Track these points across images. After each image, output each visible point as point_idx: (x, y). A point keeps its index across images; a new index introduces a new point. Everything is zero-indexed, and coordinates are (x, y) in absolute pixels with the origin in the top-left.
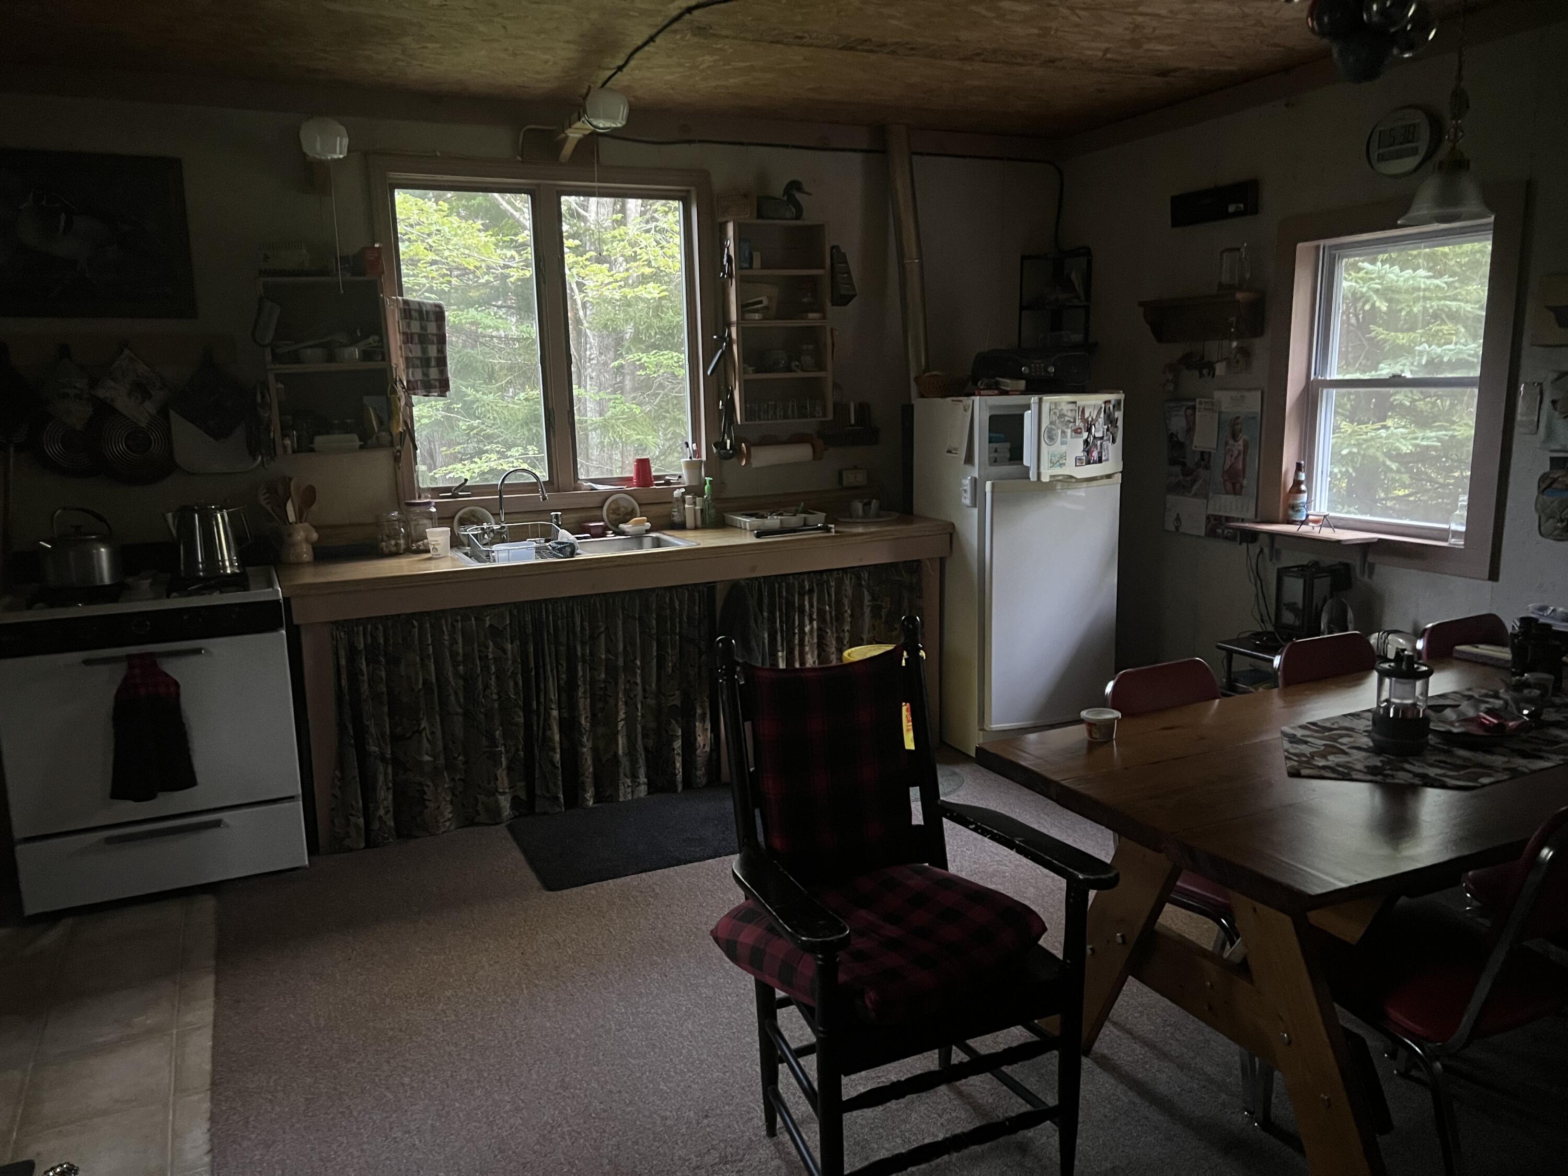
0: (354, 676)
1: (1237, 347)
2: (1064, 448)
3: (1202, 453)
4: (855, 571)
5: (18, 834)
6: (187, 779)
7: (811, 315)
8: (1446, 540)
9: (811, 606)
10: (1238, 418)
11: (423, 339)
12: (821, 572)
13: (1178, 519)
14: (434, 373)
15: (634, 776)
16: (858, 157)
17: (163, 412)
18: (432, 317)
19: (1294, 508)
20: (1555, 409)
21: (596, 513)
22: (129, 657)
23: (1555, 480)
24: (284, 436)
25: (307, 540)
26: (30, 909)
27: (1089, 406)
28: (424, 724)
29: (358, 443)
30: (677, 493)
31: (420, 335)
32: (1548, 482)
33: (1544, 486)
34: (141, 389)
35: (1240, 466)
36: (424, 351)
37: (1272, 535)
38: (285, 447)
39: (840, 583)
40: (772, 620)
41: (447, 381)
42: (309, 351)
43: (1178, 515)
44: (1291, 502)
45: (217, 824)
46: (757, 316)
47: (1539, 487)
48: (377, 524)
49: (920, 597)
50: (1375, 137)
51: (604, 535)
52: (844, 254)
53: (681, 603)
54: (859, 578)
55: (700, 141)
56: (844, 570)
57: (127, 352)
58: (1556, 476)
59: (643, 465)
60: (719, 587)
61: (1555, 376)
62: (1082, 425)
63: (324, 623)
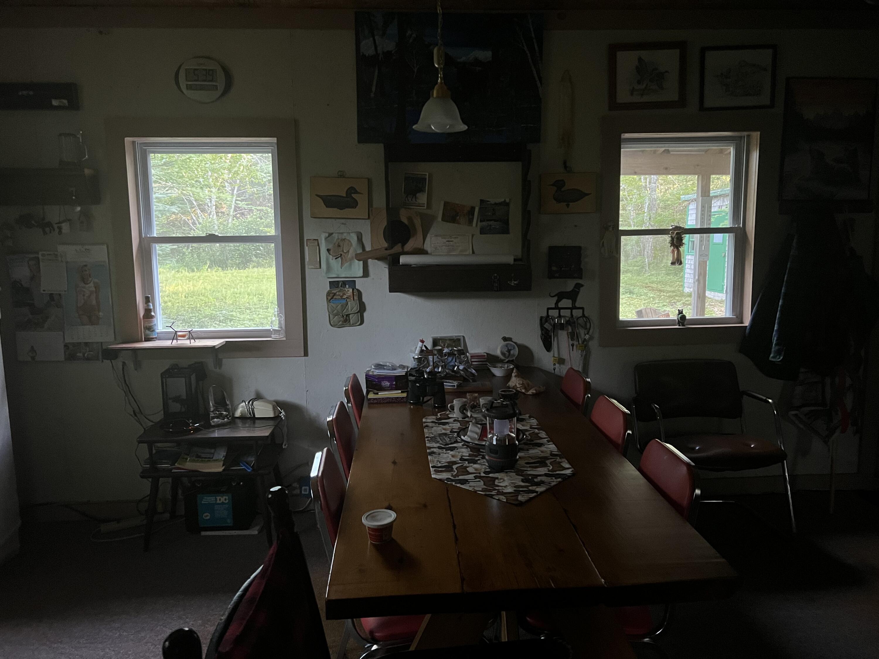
1: (80, 211)
3: (51, 295)
8: (271, 337)
10: (86, 266)
13: (33, 350)
19: (150, 329)
20: (330, 254)
23: (335, 294)
32: (331, 295)
33: (329, 298)
35: (94, 302)
37: (135, 350)
43: (32, 347)
44: (147, 325)
47: (327, 299)
50: (182, 74)
58: (335, 292)
61: (327, 235)
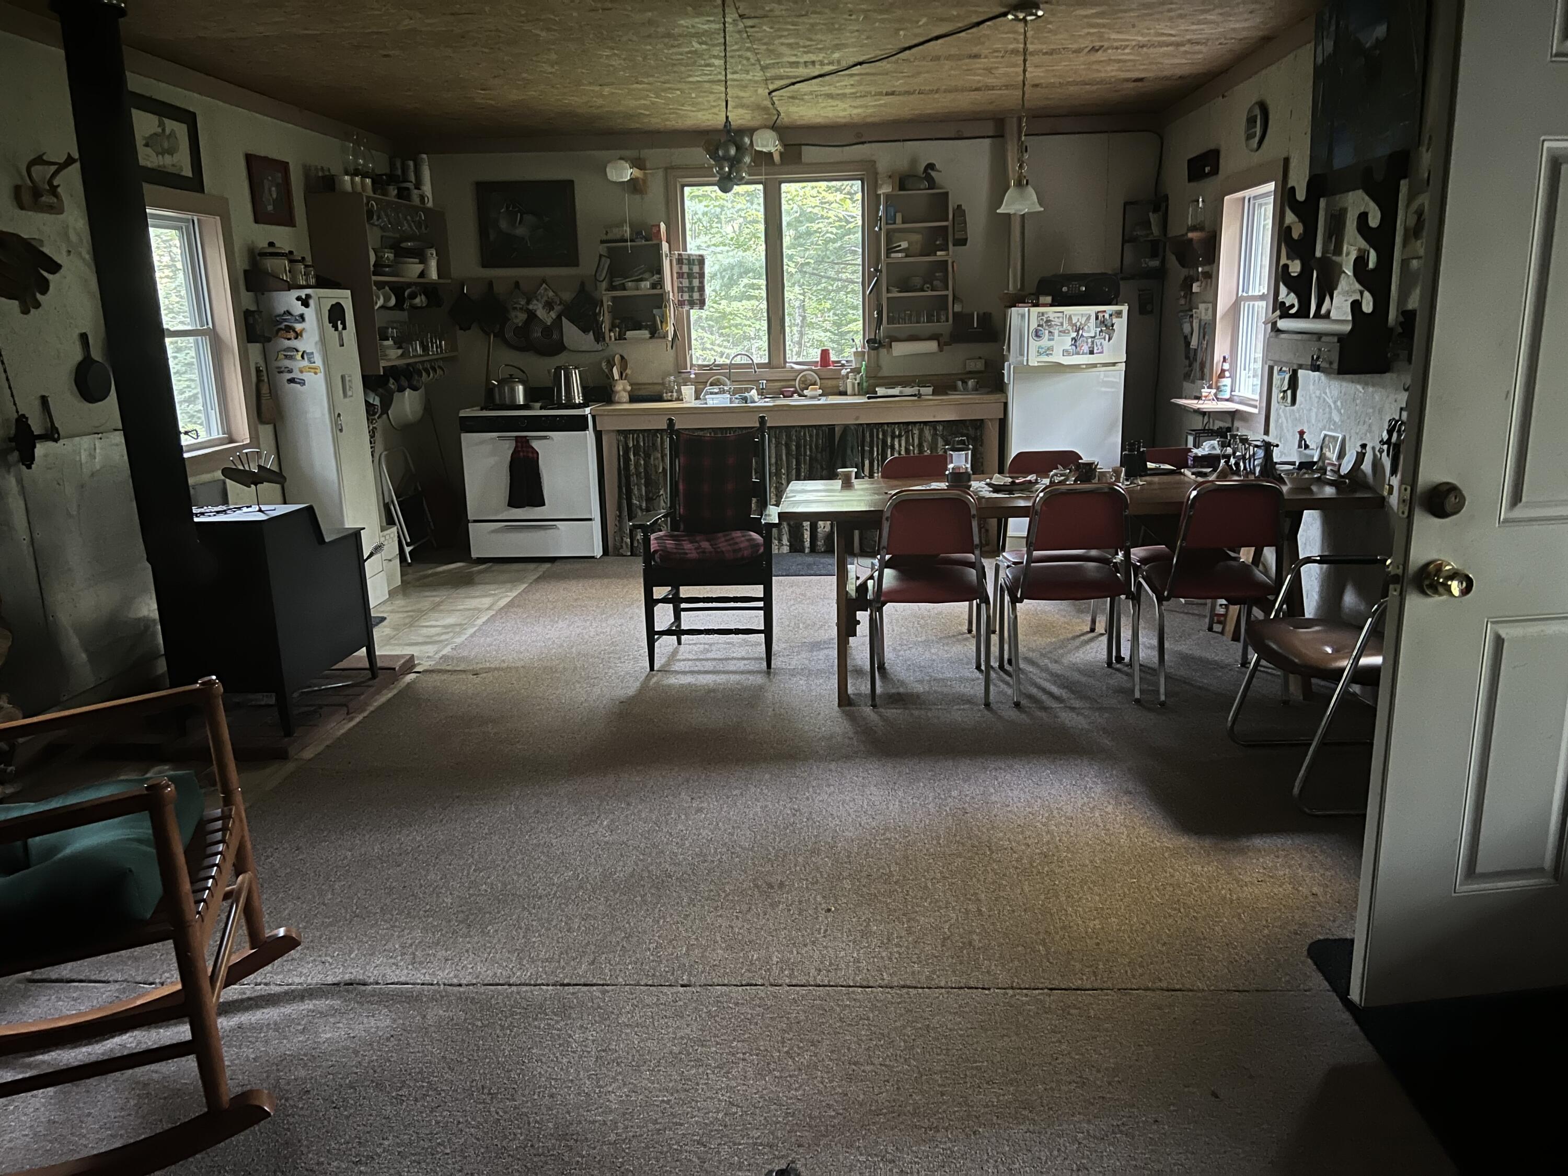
0: (627, 460)
2: (1051, 343)
3: (1194, 350)
4: (933, 424)
5: (471, 517)
6: (539, 501)
7: (939, 253)
9: (900, 445)
10: (1206, 323)
11: (690, 276)
12: (908, 423)
14: (696, 296)
15: (780, 540)
16: (987, 141)
17: (559, 317)
18: (696, 263)
19: (1220, 388)
21: (793, 383)
22: (517, 437)
24: (610, 331)
25: (624, 390)
26: (474, 555)
27: (1075, 315)
28: (661, 492)
29: (648, 335)
30: (844, 372)
31: (688, 274)
33: (1278, 369)
34: (549, 305)
35: (1205, 359)
36: (690, 283)
38: (610, 337)
39: (921, 432)
40: (871, 452)
41: (704, 300)
42: (630, 284)
45: (555, 527)
46: (900, 255)
48: (663, 384)
49: (981, 445)
50: (1247, 123)
51: (791, 396)
52: (964, 211)
53: (811, 436)
54: (935, 429)
55: (870, 142)
56: (925, 423)
57: (544, 285)
59: (825, 354)
60: (836, 429)
62: (1070, 328)
63: (613, 431)
